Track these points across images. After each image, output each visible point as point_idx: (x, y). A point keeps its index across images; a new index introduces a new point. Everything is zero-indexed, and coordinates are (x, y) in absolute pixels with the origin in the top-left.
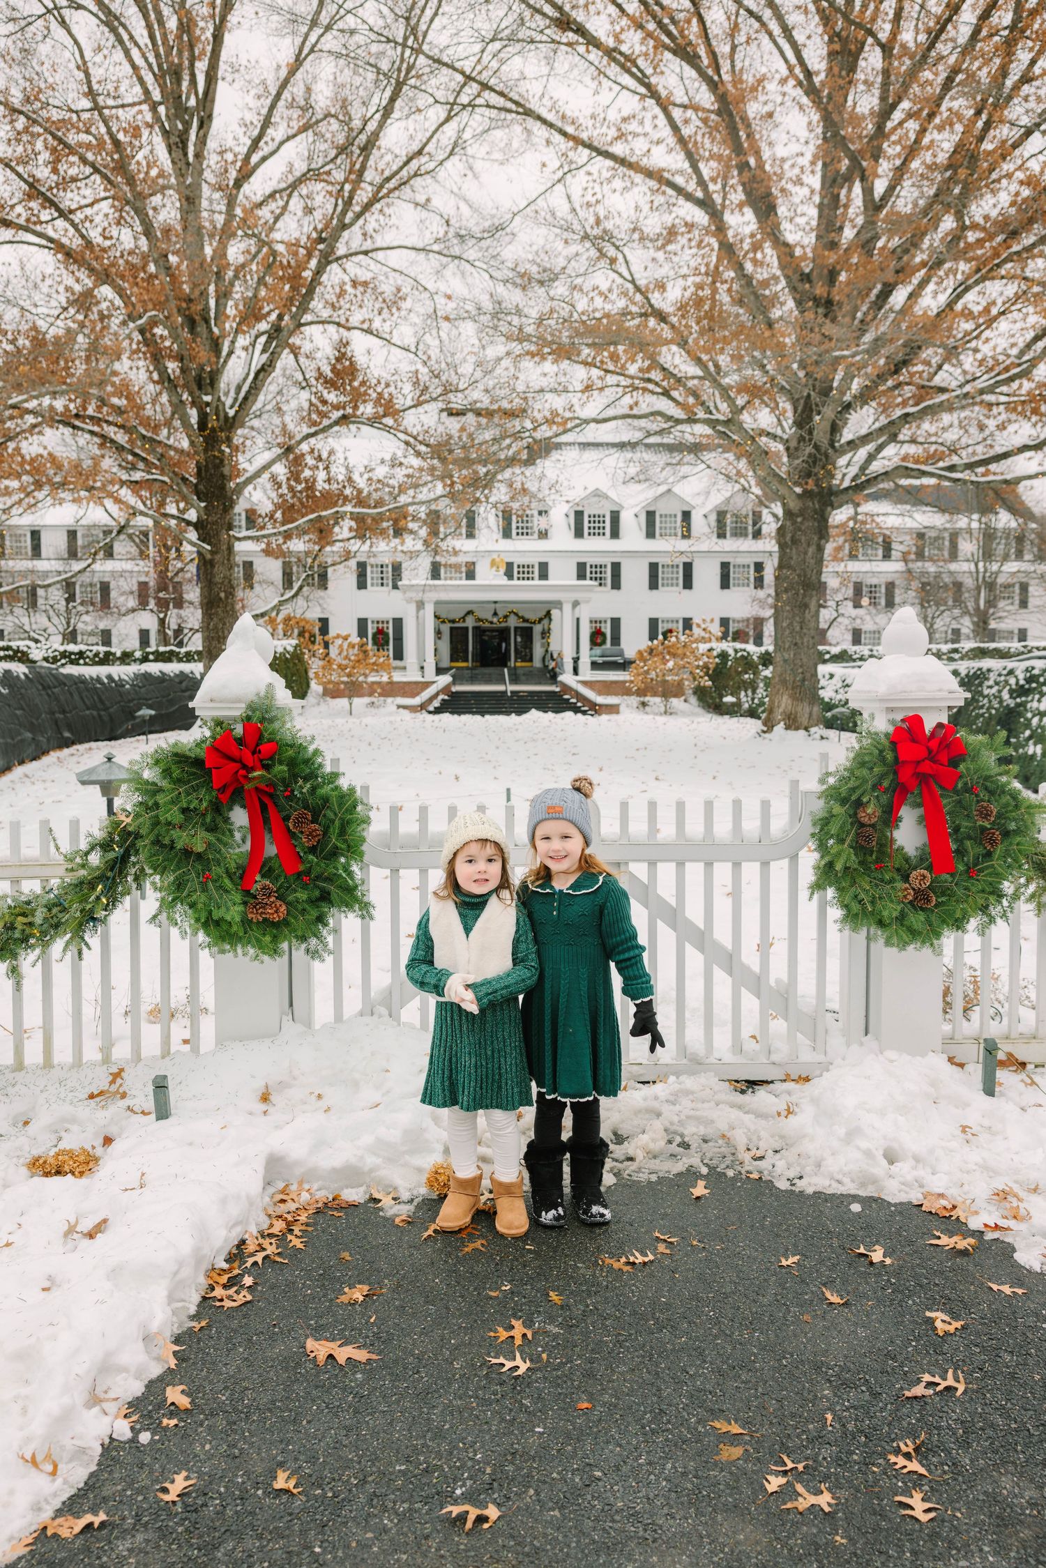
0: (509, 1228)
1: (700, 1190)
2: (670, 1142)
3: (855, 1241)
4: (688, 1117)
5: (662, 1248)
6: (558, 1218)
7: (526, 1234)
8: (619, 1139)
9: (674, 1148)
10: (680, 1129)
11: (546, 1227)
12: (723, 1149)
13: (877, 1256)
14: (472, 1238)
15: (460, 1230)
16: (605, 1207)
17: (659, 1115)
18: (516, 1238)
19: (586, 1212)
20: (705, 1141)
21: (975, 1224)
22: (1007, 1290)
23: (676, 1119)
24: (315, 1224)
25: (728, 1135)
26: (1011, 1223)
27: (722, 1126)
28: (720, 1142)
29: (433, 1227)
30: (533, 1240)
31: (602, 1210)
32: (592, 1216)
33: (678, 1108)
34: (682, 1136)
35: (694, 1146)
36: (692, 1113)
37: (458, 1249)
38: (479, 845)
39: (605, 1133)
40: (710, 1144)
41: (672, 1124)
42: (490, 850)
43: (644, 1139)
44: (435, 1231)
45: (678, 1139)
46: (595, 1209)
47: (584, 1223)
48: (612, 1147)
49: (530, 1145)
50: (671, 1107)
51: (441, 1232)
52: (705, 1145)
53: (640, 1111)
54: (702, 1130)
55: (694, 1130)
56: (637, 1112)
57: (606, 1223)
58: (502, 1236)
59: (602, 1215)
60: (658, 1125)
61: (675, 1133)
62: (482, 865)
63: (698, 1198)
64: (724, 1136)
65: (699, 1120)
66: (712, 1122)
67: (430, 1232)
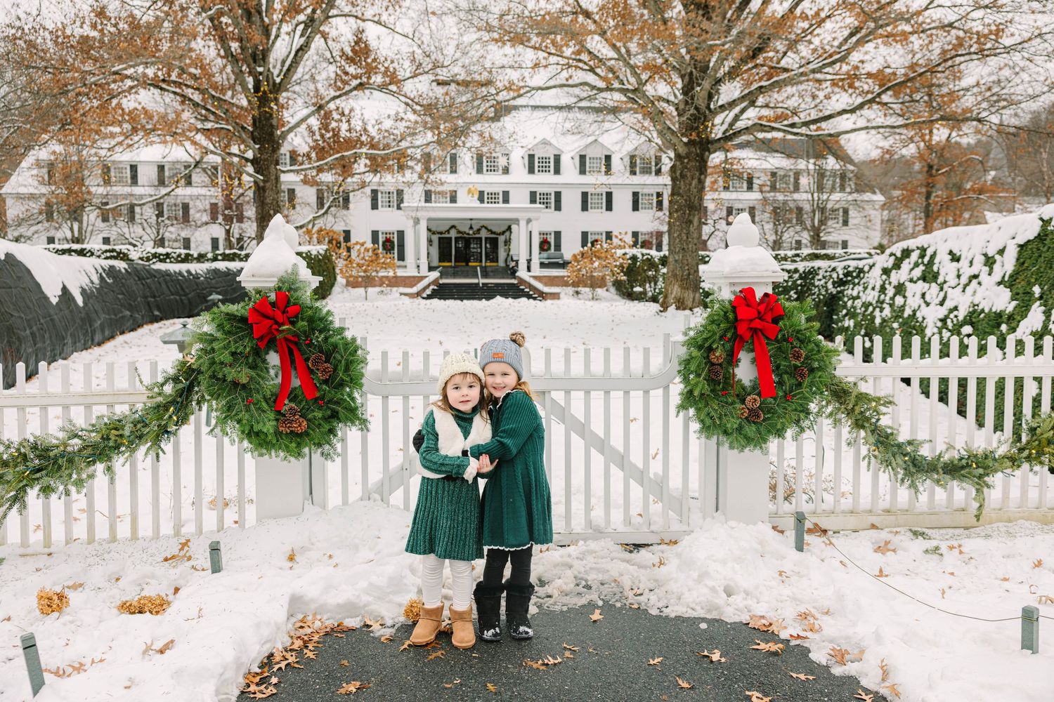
0: (461, 642)
1: (596, 616)
2: (578, 585)
3: (702, 648)
4: (591, 568)
5: (567, 654)
6: (495, 635)
7: (474, 646)
8: (542, 583)
9: (580, 589)
10: (585, 576)
11: (487, 641)
12: (614, 589)
13: (716, 656)
14: (435, 650)
15: (427, 645)
16: (530, 627)
17: (571, 567)
18: (466, 649)
19: (515, 631)
20: (602, 584)
21: (784, 635)
22: (802, 677)
23: (583, 570)
24: (324, 642)
25: (618, 580)
26: (809, 634)
27: (615, 574)
28: (613, 584)
29: (408, 643)
30: (478, 650)
31: (527, 629)
32: (520, 633)
33: (584, 562)
34: (586, 581)
35: (594, 588)
36: (594, 566)
37: (425, 657)
38: (462, 376)
39: (533, 579)
40: (606, 586)
41: (580, 573)
43: (558, 582)
44: (409, 646)
45: (584, 583)
46: (522, 629)
47: (514, 638)
48: (536, 588)
49: (479, 585)
50: (580, 562)
51: (415, 646)
52: (602, 587)
53: (558, 565)
54: (600, 577)
55: (595, 577)
56: (556, 565)
57: (530, 639)
58: (456, 648)
59: (527, 633)
60: (569, 573)
61: (582, 579)
62: (465, 391)
63: (595, 621)
64: (615, 581)
65: (598, 570)
66: (608, 571)
67: (405, 646)
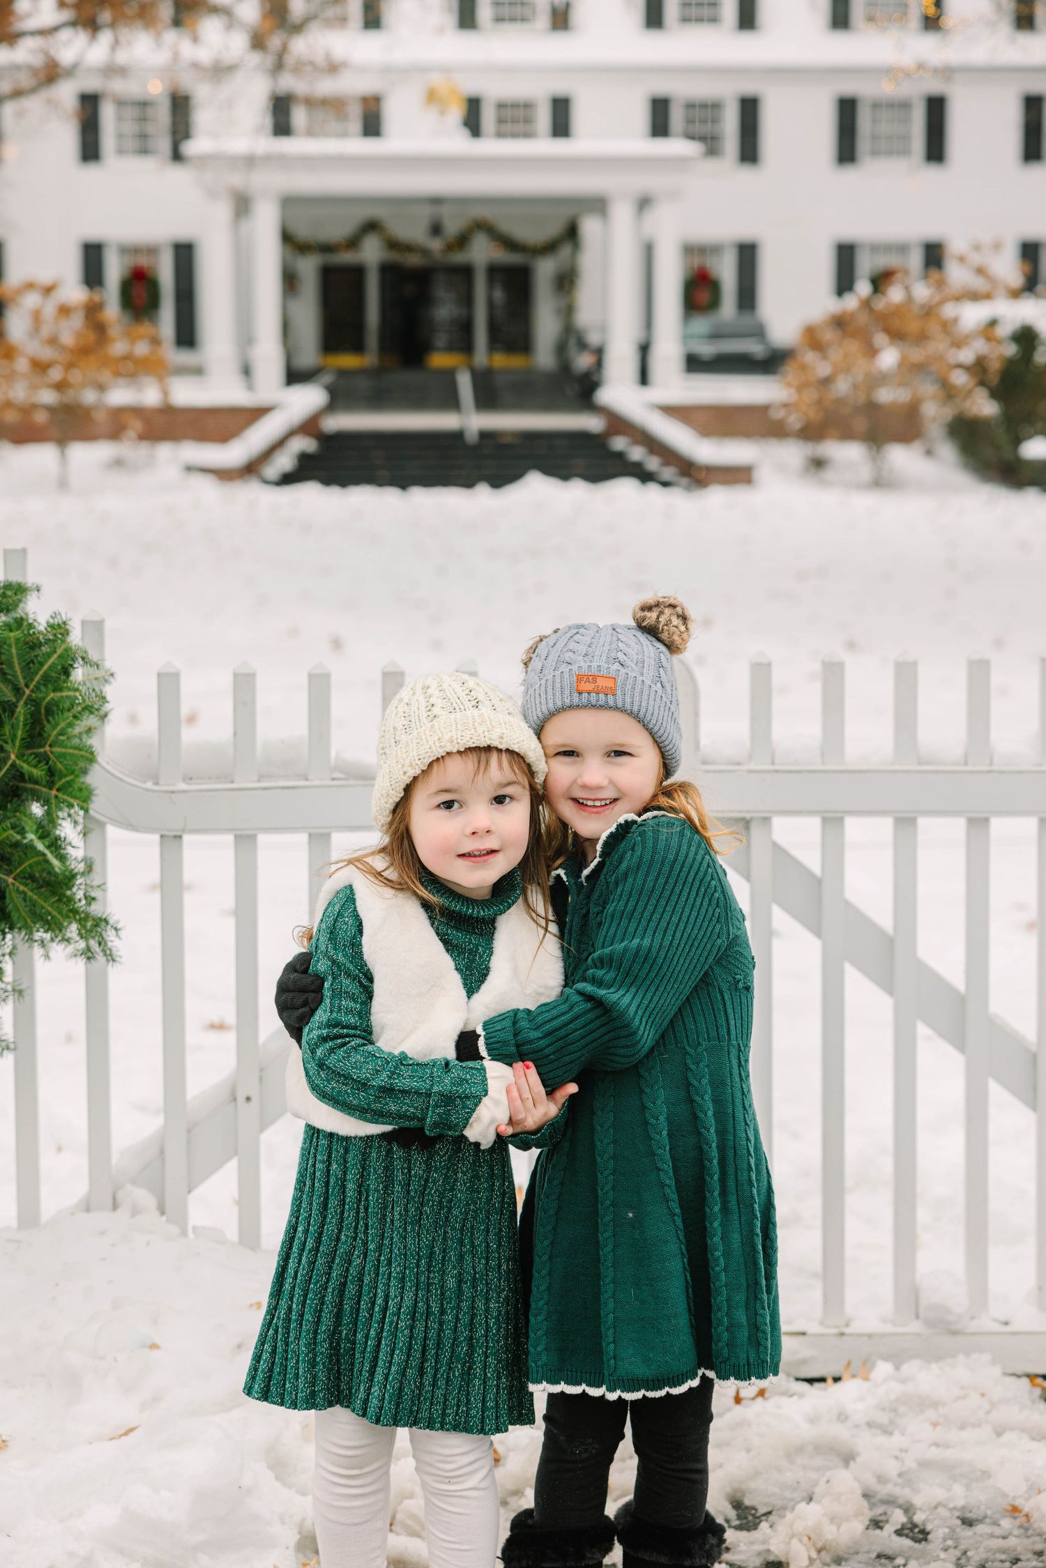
2: (877, 1524)
4: (924, 1464)
8: (748, 1517)
9: (887, 1538)
10: (903, 1493)
12: (1012, 1542)
17: (848, 1458)
20: (968, 1522)
23: (892, 1468)
25: (1027, 1507)
27: (1011, 1484)
28: (1006, 1524)
33: (897, 1440)
34: (908, 1509)
35: (938, 1533)
36: (933, 1453)
38: (470, 761)
39: (716, 1504)
40: (980, 1529)
41: (882, 1479)
42: (499, 774)
43: (808, 1515)
45: (898, 1518)
48: (730, 1536)
49: (521, 1523)
50: (882, 1439)
52: (967, 1533)
53: (800, 1450)
54: (959, 1496)
55: (939, 1494)
56: (795, 1451)
60: (846, 1481)
61: (891, 1502)
62: (478, 814)
64: (1015, 1510)
65: (949, 1470)
66: (986, 1474)
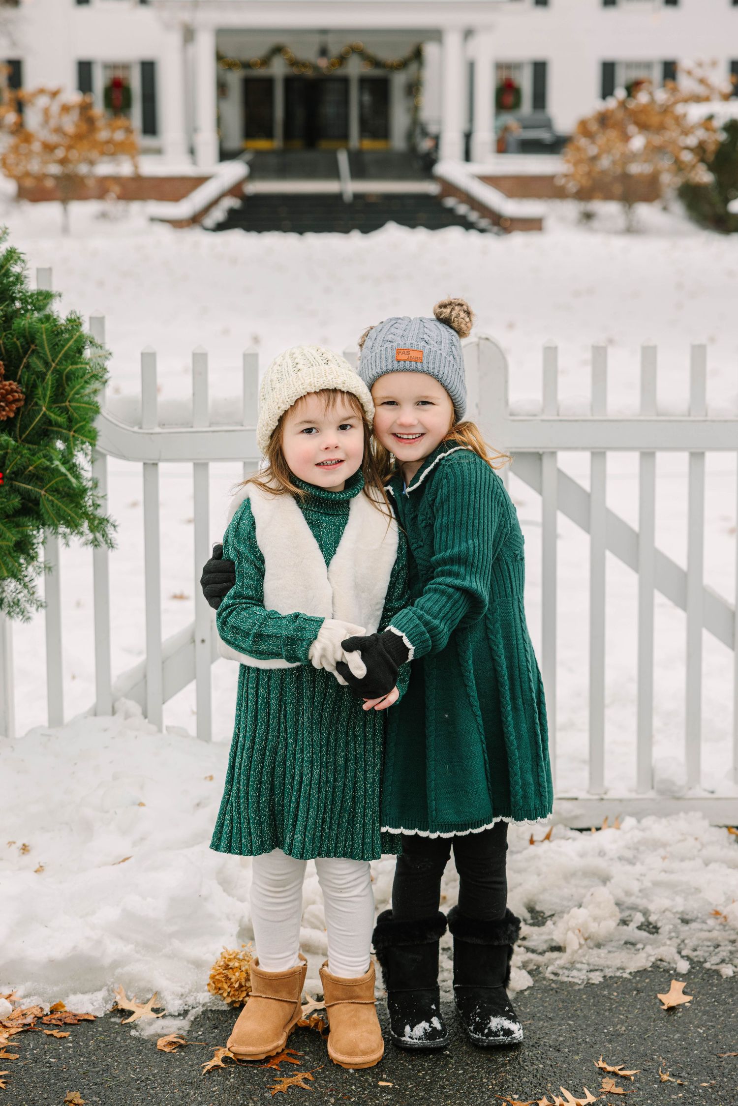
0: (350, 1054)
1: (675, 996)
2: (624, 922)
4: (656, 884)
5: (609, 1084)
6: (432, 1034)
7: (381, 1063)
8: (538, 918)
9: (631, 932)
10: (642, 903)
11: (412, 1051)
12: (715, 934)
14: (287, 1069)
15: (268, 1059)
16: (514, 1019)
17: (605, 880)
18: (362, 1071)
19: (480, 1027)
20: (685, 921)
23: (635, 887)
24: (20, 1049)
25: (725, 911)
27: (714, 896)
28: (711, 922)
29: (221, 1053)
30: (391, 1073)
31: (508, 1024)
32: (491, 1033)
33: (638, 868)
34: (646, 913)
35: (665, 929)
36: (663, 877)
37: (263, 1086)
38: (323, 399)
40: (694, 925)
41: (628, 893)
42: (342, 409)
43: (579, 916)
44: (226, 1060)
45: (639, 918)
46: (495, 1023)
47: (477, 1047)
49: (384, 919)
50: (628, 868)
51: (236, 1061)
52: (686, 928)
53: (573, 874)
54: (680, 904)
55: (666, 903)
56: (569, 876)
57: (515, 1046)
58: (339, 1067)
59: (508, 1032)
60: (605, 894)
61: (634, 908)
62: (331, 436)
63: (672, 1009)
64: (717, 914)
65: (673, 888)
66: (698, 890)
67: (217, 1061)
